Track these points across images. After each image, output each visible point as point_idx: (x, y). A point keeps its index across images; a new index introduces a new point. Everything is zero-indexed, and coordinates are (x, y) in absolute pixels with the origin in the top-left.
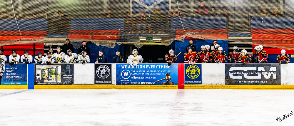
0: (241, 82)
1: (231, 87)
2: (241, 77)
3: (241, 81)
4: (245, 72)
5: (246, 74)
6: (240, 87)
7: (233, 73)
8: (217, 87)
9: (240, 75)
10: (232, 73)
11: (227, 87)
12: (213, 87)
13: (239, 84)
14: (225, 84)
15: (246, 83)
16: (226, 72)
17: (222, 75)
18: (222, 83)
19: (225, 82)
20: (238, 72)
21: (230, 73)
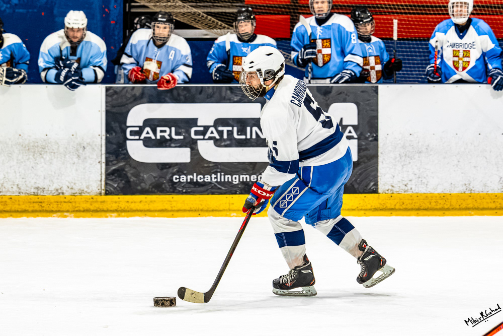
0: (183, 179)
1: (133, 206)
2: (182, 155)
3: (186, 175)
4: (206, 128)
5: (210, 138)
6: (180, 206)
7: (147, 132)
8: (65, 207)
9: (181, 144)
10: (139, 133)
11: (114, 207)
12: (46, 208)
13: (174, 189)
14: (103, 187)
15: (210, 183)
16: (109, 129)
17: (89, 144)
18: (88, 187)
19: (106, 179)
20: (167, 129)
21: (128, 136)
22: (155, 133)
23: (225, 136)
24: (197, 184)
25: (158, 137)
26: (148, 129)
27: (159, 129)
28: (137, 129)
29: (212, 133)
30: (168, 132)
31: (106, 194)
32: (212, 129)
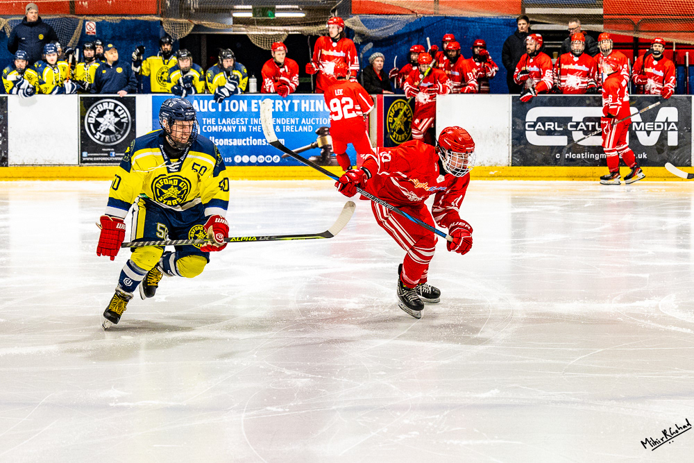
0: (563, 156)
1: (530, 174)
3: (565, 154)
4: (578, 123)
5: (580, 130)
6: (560, 174)
7: (539, 126)
9: (562, 133)
10: (534, 126)
11: (518, 174)
13: (556, 163)
14: (510, 161)
15: (581, 159)
16: (514, 123)
17: (501, 133)
18: (500, 161)
19: (512, 156)
20: (552, 124)
21: (527, 128)
22: (544, 126)
23: (590, 129)
24: (572, 160)
25: (546, 129)
26: (539, 123)
27: (547, 124)
28: (533, 123)
29: (582, 126)
30: (553, 125)
31: (512, 166)
32: (582, 124)
